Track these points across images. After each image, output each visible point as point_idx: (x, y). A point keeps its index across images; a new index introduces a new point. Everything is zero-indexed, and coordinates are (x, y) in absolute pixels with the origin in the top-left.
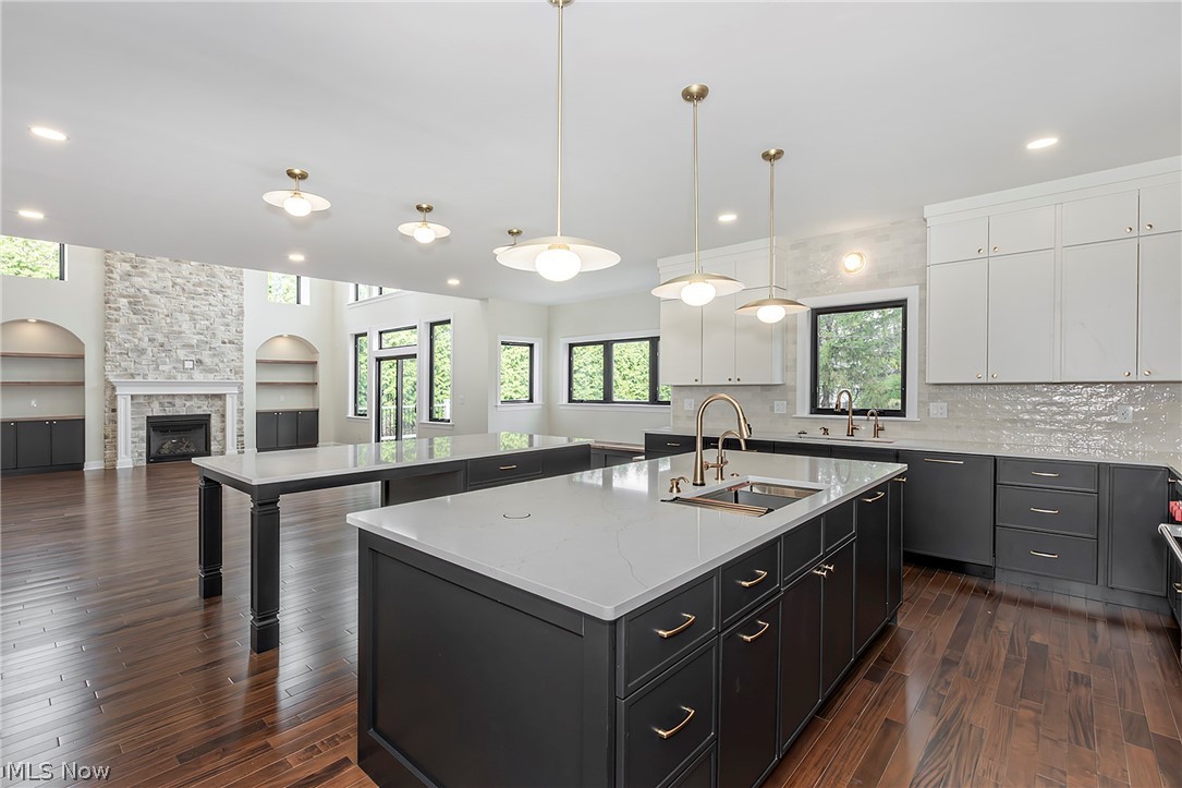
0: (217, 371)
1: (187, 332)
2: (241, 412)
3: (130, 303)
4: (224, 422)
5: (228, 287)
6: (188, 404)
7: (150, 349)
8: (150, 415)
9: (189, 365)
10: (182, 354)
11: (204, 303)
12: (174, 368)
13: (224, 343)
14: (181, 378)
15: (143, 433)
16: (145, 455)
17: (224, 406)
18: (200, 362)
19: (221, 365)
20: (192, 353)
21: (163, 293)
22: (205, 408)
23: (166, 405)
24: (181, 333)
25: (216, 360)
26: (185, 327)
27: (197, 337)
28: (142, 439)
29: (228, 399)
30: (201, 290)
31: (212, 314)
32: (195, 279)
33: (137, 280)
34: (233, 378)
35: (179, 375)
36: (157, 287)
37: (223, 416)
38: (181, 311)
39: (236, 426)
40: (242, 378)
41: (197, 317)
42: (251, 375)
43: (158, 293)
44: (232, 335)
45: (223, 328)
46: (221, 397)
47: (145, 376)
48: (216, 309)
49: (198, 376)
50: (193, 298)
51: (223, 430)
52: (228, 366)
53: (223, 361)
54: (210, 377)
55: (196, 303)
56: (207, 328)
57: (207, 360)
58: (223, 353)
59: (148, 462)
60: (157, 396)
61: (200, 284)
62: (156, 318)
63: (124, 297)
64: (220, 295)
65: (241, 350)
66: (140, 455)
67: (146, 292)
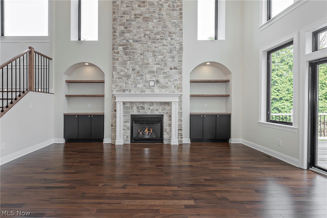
0: (167, 87)
1: (151, 63)
2: (180, 114)
3: (123, 48)
4: (170, 120)
5: (174, 33)
6: (151, 108)
7: (132, 75)
8: (133, 114)
9: (152, 84)
10: (148, 77)
11: (160, 44)
12: (144, 86)
13: (171, 69)
14: (148, 92)
15: (129, 125)
16: (129, 137)
17: (171, 110)
18: (157, 82)
19: (169, 83)
20: (154, 76)
21: (139, 41)
22: (160, 111)
23: (140, 108)
24: (148, 64)
25: (167, 80)
26: (150, 60)
27: (156, 66)
28: (128, 128)
29: (173, 105)
30: (158, 37)
31: (165, 51)
32: (155, 31)
33: (127, 35)
34: (177, 92)
35: (147, 90)
36: (136, 38)
37: (170, 116)
38: (148, 51)
39: (177, 123)
40: (181, 91)
41: (157, 54)
42: (187, 90)
43: (137, 41)
44: (176, 64)
45: (170, 60)
46: (168, 104)
47: (130, 91)
48: (166, 47)
49: (157, 91)
50: (154, 42)
51: (170, 125)
52: (173, 84)
53: (170, 81)
54: (164, 91)
55: (156, 45)
56: (162, 60)
57: (162, 80)
58: (171, 75)
59: (131, 142)
60: (136, 102)
61: (158, 33)
62: (136, 56)
63: (121, 45)
64: (169, 39)
65: (181, 73)
66: (127, 137)
67: (131, 41)
